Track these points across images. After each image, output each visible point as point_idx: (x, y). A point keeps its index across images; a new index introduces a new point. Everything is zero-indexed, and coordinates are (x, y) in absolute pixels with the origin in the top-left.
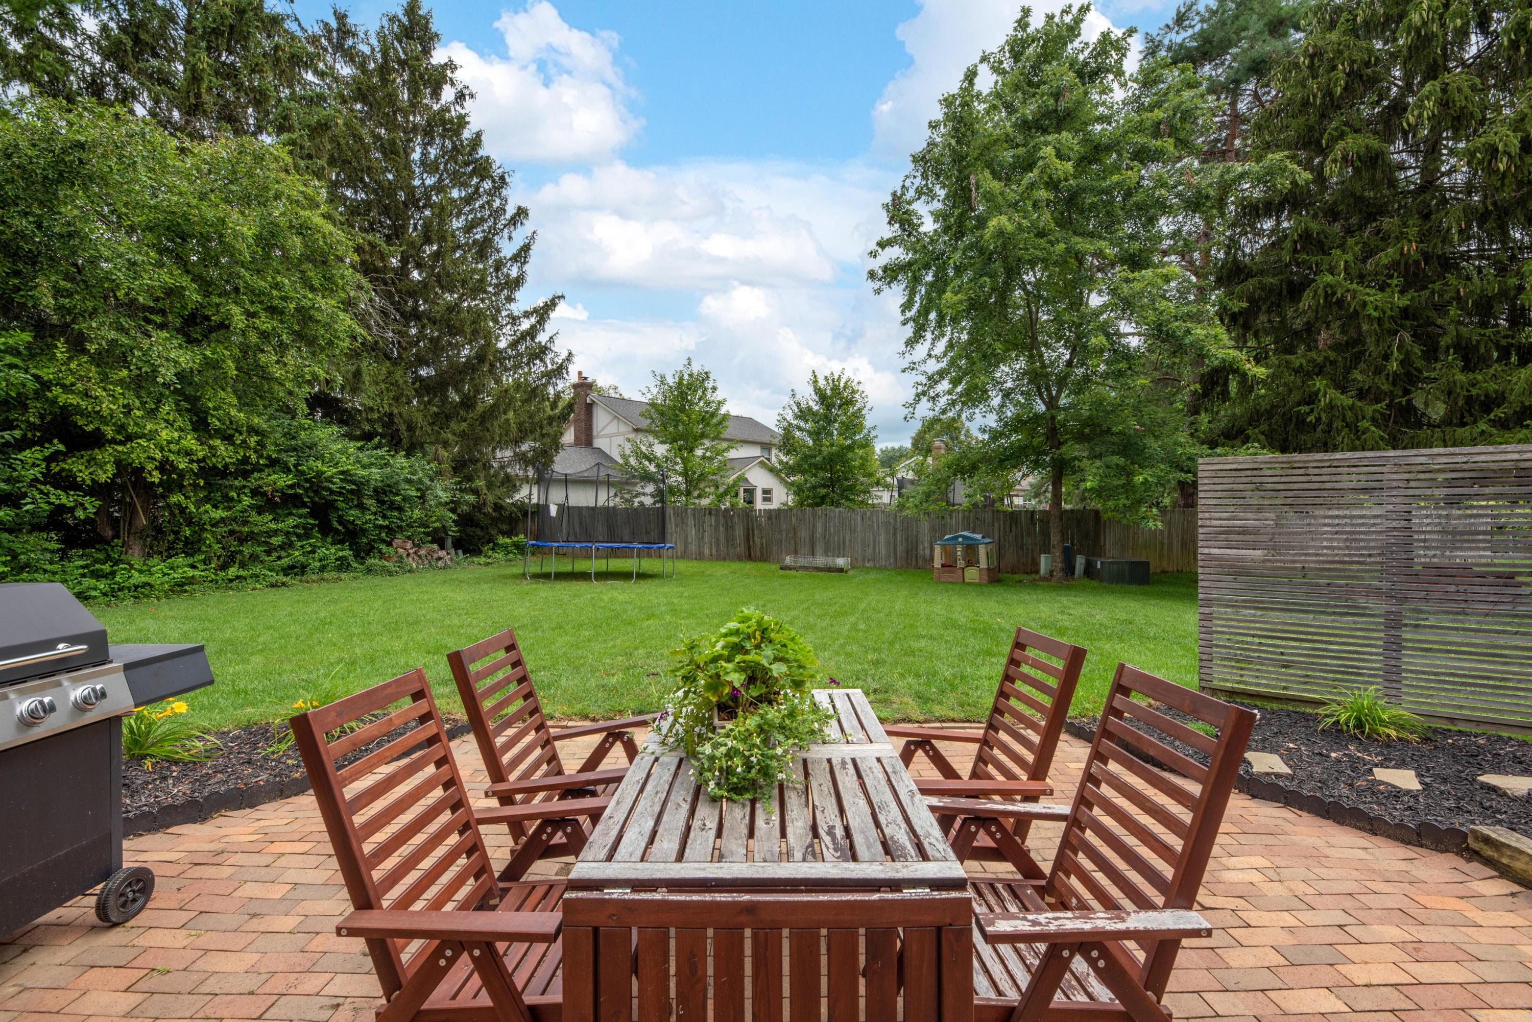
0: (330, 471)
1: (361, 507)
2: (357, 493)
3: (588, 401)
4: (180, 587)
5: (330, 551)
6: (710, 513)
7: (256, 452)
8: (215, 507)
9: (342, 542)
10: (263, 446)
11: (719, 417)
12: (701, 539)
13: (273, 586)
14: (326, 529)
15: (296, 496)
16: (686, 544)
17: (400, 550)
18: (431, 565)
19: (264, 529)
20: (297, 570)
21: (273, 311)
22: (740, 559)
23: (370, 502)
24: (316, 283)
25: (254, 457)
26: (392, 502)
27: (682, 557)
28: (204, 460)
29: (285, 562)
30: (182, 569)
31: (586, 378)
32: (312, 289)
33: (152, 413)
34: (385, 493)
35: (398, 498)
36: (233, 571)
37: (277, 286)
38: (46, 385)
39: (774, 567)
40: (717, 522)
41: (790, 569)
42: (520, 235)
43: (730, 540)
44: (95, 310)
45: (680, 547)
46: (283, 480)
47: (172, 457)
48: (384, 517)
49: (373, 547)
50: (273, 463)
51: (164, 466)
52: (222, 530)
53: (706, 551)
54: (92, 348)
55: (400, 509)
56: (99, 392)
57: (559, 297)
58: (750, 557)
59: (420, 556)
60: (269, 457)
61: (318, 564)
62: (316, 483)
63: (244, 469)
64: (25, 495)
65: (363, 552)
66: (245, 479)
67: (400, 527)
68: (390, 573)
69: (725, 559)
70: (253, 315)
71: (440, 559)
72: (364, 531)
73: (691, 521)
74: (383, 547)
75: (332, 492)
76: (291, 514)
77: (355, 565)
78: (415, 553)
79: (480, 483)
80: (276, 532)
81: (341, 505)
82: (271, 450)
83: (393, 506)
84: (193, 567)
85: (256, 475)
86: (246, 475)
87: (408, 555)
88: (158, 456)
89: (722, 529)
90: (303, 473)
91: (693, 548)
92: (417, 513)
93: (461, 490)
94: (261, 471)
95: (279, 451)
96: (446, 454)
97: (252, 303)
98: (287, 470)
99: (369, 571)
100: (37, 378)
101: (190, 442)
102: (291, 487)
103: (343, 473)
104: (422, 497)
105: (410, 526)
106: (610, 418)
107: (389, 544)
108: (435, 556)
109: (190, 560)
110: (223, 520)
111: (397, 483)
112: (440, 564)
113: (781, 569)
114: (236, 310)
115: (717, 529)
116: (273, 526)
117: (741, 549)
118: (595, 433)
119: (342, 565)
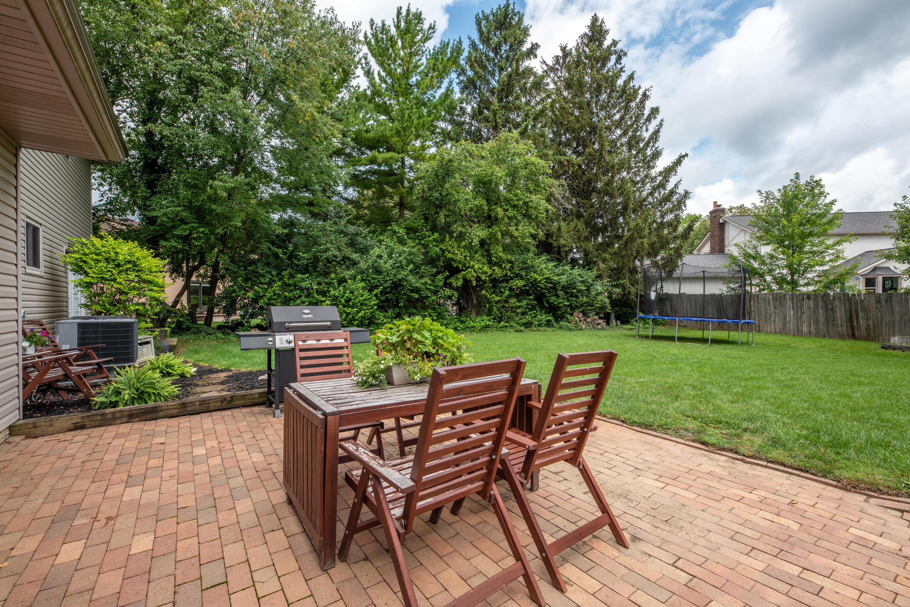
0: (539, 278)
1: (557, 296)
2: (554, 288)
3: (721, 221)
4: (485, 328)
5: (544, 317)
6: (809, 298)
7: (510, 270)
8: (497, 296)
9: (549, 313)
10: (513, 268)
11: (829, 217)
12: (799, 319)
13: (517, 331)
14: (542, 307)
15: (528, 291)
16: (784, 324)
17: (576, 318)
18: (593, 327)
19: (514, 305)
20: (528, 325)
21: (515, 207)
22: (841, 337)
23: (560, 293)
24: (532, 189)
25: (509, 273)
26: (572, 293)
27: (780, 333)
28: (491, 275)
29: (524, 321)
30: (485, 320)
31: (719, 206)
32: (531, 192)
33: (472, 258)
34: (568, 288)
35: (575, 291)
36: (502, 324)
37: (516, 195)
38: (443, 251)
39: (875, 346)
40: (816, 305)
41: (894, 349)
42: (652, 126)
43: (830, 320)
44: (456, 220)
45: (779, 324)
46: (520, 283)
47: (480, 275)
48: (568, 300)
49: (564, 316)
50: (517, 275)
51: (478, 279)
52: (499, 305)
53: (805, 329)
54: (455, 235)
55: (577, 297)
56: (457, 252)
57: (683, 157)
58: (853, 336)
59: (587, 322)
60: (515, 273)
61: (537, 323)
62: (534, 284)
63: (506, 279)
64: (439, 292)
65: (559, 318)
66: (507, 283)
67: (577, 306)
68: (570, 330)
69: (824, 337)
70: (507, 210)
71: (599, 324)
72: (559, 308)
73: (789, 303)
74: (568, 316)
75: (542, 288)
76: (525, 299)
77: (555, 324)
78: (585, 320)
79: (626, 282)
80: (519, 307)
81: (548, 294)
82: (516, 270)
83: (572, 295)
84: (489, 320)
85: (511, 281)
86: (507, 281)
87: (580, 321)
88: (475, 275)
89: (820, 311)
90: (529, 279)
91: (792, 326)
92: (585, 299)
93: (612, 286)
94: (512, 279)
95: (519, 270)
96: (604, 266)
97: (506, 205)
98: (522, 278)
99: (560, 328)
100: (441, 249)
101: (486, 268)
102: (524, 286)
103: (546, 279)
104: (588, 290)
105: (582, 305)
106: (738, 231)
107: (572, 315)
108: (596, 322)
109: (488, 318)
110: (499, 301)
111: (575, 283)
112: (599, 327)
113: (883, 348)
114: (499, 209)
115: (816, 310)
116: (517, 304)
117: (844, 329)
118: (726, 243)
119: (549, 324)
